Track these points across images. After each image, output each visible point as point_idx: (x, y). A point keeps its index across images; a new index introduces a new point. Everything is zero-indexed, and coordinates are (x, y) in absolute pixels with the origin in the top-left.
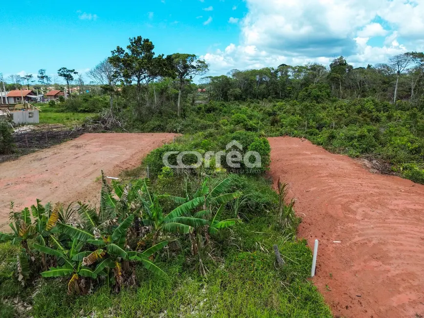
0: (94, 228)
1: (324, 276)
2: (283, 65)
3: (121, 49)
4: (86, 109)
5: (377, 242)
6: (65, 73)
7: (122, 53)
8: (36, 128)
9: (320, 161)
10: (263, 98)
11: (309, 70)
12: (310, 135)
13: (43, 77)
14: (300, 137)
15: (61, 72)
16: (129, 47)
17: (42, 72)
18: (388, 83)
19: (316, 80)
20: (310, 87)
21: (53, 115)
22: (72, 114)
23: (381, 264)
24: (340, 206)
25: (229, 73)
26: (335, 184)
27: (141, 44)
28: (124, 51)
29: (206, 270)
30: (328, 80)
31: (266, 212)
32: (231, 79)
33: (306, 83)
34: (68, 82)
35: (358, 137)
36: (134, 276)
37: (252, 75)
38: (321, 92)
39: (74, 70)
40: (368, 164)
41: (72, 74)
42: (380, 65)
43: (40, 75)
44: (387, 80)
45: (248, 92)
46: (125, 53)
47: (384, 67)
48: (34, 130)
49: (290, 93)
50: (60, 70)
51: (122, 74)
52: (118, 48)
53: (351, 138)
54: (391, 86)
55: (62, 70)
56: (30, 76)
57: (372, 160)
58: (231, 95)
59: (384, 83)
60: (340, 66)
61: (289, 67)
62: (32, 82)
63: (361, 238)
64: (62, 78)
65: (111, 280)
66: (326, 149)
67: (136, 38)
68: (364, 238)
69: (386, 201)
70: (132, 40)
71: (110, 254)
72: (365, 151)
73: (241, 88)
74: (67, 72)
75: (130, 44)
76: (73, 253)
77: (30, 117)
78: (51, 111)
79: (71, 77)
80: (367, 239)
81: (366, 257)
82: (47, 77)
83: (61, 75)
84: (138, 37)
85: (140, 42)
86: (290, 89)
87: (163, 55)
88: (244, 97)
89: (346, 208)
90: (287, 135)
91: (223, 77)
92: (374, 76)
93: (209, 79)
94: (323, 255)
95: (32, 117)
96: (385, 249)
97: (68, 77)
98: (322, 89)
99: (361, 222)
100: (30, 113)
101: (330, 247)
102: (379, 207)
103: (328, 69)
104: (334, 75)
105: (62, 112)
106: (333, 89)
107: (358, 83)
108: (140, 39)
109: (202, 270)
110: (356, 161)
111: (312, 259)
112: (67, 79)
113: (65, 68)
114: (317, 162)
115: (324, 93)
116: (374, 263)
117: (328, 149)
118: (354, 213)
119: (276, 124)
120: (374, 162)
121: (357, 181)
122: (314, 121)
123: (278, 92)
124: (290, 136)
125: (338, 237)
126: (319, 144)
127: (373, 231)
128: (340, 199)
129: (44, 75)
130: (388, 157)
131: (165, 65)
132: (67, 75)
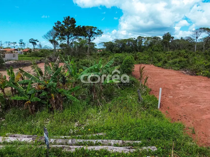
0: (40, 77)
1: (165, 109)
2: (140, 37)
3: (60, 22)
4: (42, 55)
5: (192, 97)
6: (33, 41)
7: (60, 24)
8: (16, 62)
9: (160, 71)
10: (130, 52)
11: (152, 39)
12: (154, 63)
13: (21, 43)
14: (149, 64)
15: (30, 41)
16: (63, 22)
17: (21, 40)
18: (191, 46)
19: (156, 43)
20: (153, 46)
21: (26, 58)
22: (35, 58)
23: (195, 104)
24: (171, 85)
25: (113, 41)
26: (168, 78)
27: (69, 20)
28: (61, 23)
29: (101, 105)
30: (162, 43)
31: (133, 85)
32: (114, 43)
33: (151, 45)
34: (34, 46)
35: (178, 62)
36: (61, 105)
37: (124, 41)
38: (159, 48)
39: (37, 40)
40: (184, 72)
41: (36, 42)
42: (187, 37)
43: (20, 42)
44: (191, 45)
45: (123, 49)
46: (61, 24)
47: (189, 38)
48: (15, 62)
49: (143, 50)
50: (30, 40)
51: (60, 34)
52: (58, 22)
53: (175, 63)
54: (193, 47)
55: (31, 40)
56: (15, 43)
57: (186, 71)
58: (114, 50)
59: (190, 46)
60: (168, 37)
61: (143, 37)
62: (16, 45)
63: (183, 96)
64: (31, 44)
65: (49, 106)
66: (163, 68)
67: (67, 17)
68: (185, 95)
69: (195, 83)
70: (65, 18)
71: (48, 88)
72: (182, 67)
73: (119, 48)
74: (34, 41)
75: (64, 20)
76: (28, 90)
77: (13, 57)
78: (25, 56)
79: (36, 43)
80: (187, 96)
81: (187, 102)
82: (24, 43)
83: (31, 42)
84: (68, 17)
85: (69, 19)
86: (143, 48)
87: (81, 26)
88: (120, 51)
89: (175, 86)
90: (142, 63)
91: (110, 42)
92: (184, 43)
93: (103, 43)
94: (164, 101)
95: (14, 57)
96: (197, 99)
97: (34, 43)
98: (159, 47)
99: (183, 90)
100: (13, 55)
101: (167, 99)
102: (192, 85)
103: (162, 38)
104: (165, 40)
105: (30, 57)
106: (164, 47)
107: (177, 46)
108: (69, 17)
109: (99, 105)
110: (178, 71)
111: (158, 101)
112: (33, 45)
113: (33, 39)
114: (158, 72)
115: (160, 49)
116: (191, 104)
117: (164, 67)
118: (179, 87)
119: (136, 59)
120: (187, 71)
121: (179, 77)
122: (155, 58)
123: (137, 49)
124: (144, 64)
125: (171, 95)
126: (159, 67)
127: (190, 93)
128: (171, 83)
129: (22, 42)
130: (194, 70)
131: (81, 30)
132: (34, 42)
